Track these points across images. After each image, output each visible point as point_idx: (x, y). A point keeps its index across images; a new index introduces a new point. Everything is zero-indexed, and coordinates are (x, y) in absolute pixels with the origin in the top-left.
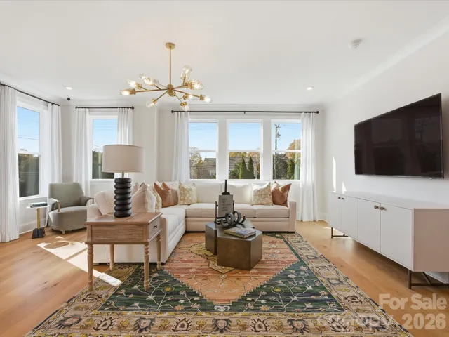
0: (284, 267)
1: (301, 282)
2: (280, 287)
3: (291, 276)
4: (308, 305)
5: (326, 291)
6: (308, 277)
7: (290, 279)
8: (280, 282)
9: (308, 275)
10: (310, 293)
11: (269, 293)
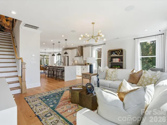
0: (60, 103)
1: (51, 100)
2: (57, 97)
3: (55, 101)
4: (48, 96)
5: (42, 101)
6: (49, 103)
7: (55, 100)
8: (58, 98)
9: (49, 104)
10: (48, 98)
11: (59, 95)
